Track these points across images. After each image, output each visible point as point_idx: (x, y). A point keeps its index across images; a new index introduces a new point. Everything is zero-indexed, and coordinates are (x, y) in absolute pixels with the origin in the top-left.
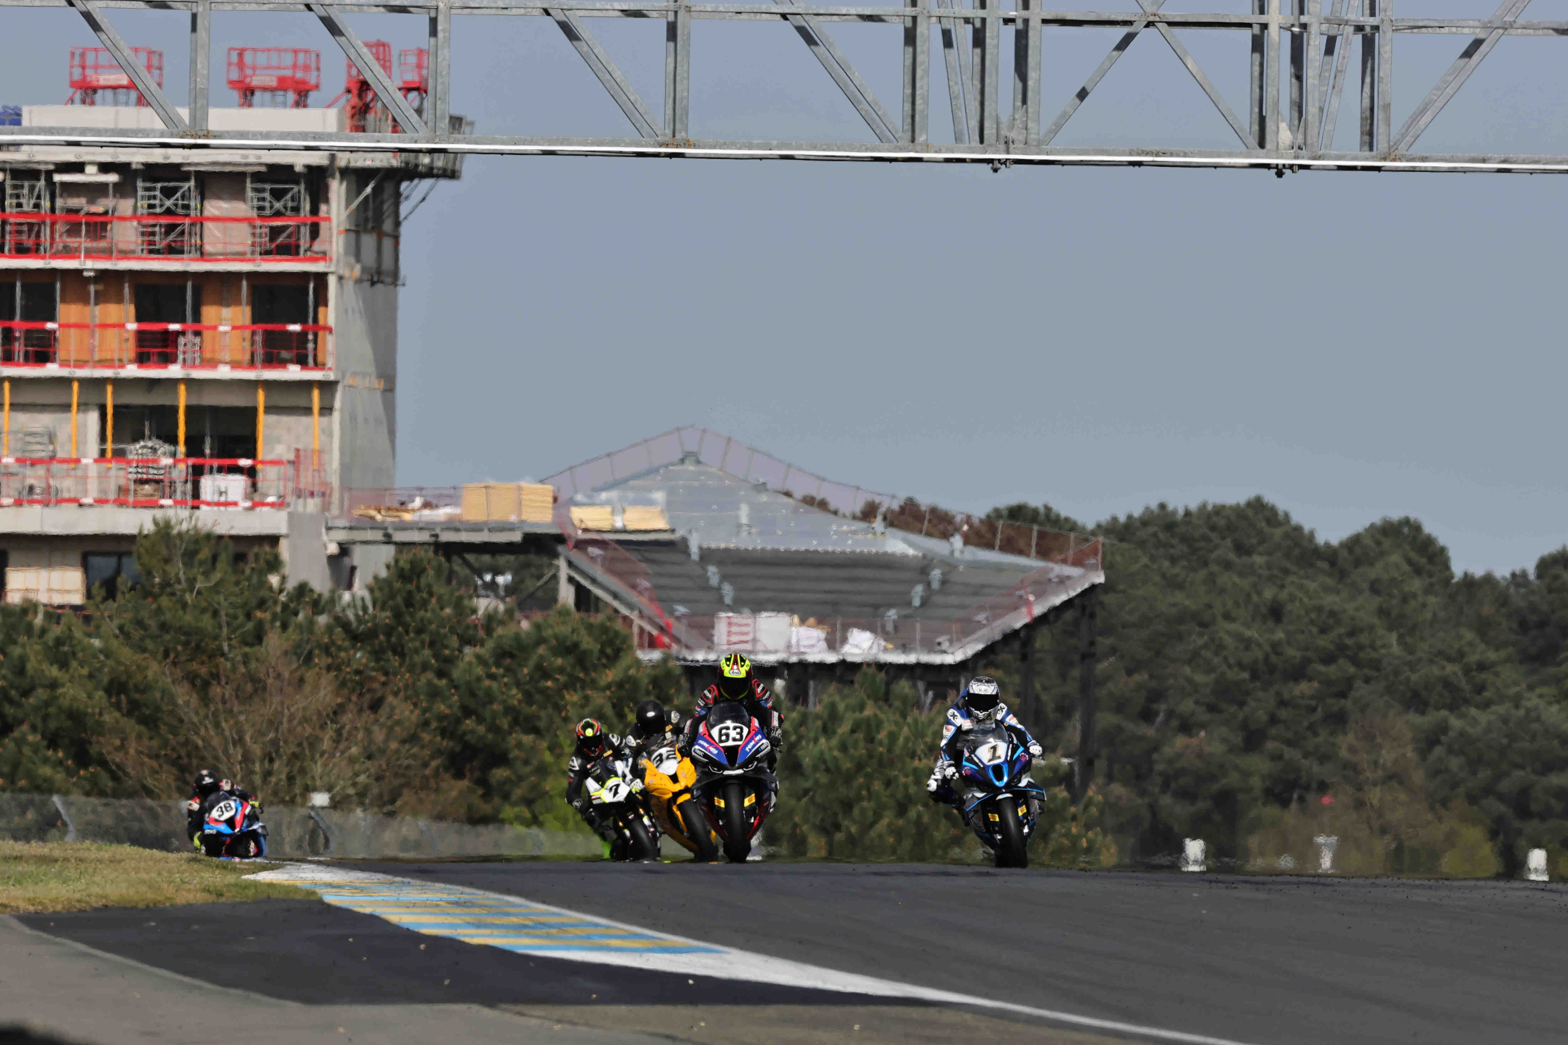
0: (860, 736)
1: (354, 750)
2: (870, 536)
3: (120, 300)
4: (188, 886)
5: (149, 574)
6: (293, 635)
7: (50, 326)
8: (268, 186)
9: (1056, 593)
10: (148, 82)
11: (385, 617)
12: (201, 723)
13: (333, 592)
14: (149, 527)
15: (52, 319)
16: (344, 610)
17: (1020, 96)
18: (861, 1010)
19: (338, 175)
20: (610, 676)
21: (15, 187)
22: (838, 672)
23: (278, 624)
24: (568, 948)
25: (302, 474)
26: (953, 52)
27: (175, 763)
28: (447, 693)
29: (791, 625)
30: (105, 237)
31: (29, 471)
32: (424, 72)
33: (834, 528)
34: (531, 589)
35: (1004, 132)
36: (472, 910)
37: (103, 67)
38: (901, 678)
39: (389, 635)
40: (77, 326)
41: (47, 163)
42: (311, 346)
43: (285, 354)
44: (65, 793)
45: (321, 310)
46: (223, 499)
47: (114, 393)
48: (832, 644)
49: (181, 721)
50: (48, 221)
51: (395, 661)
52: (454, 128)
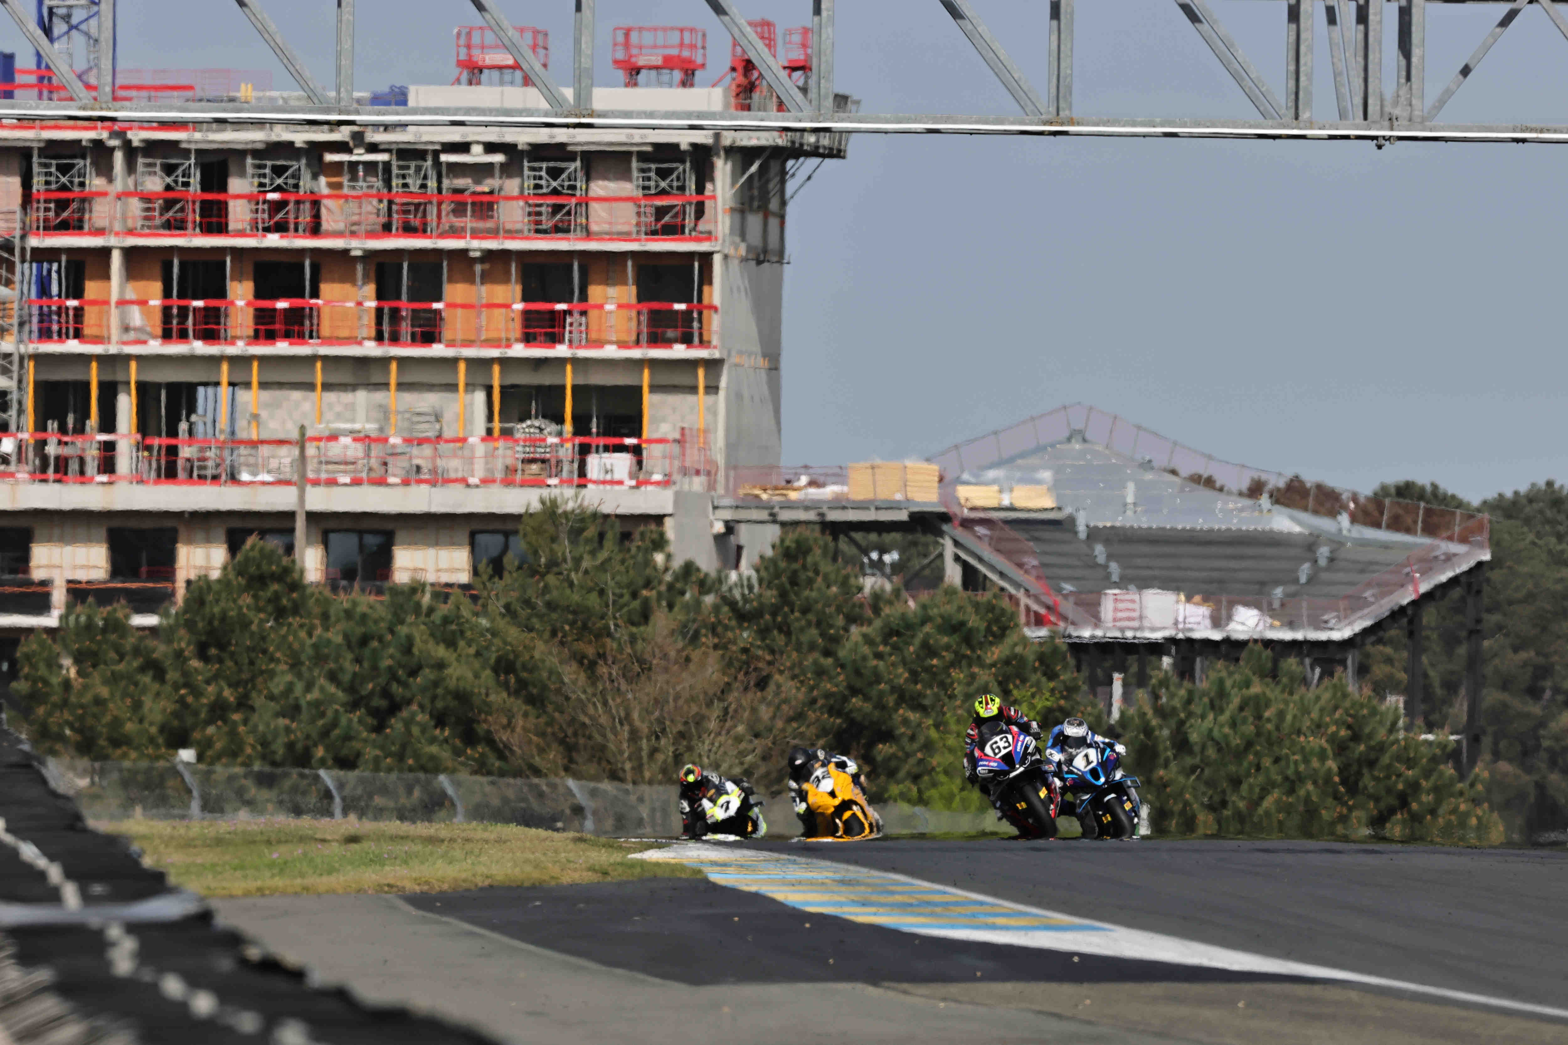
0: (1247, 713)
1: (740, 729)
2: (1256, 514)
3: (506, 280)
4: (572, 865)
5: (536, 553)
6: (679, 615)
7: (436, 306)
8: (653, 166)
9: (1443, 571)
10: (532, 62)
11: (771, 596)
12: (589, 700)
13: (719, 572)
14: (536, 506)
15: (439, 299)
16: (730, 589)
17: (1404, 73)
18: (1247, 987)
19: (722, 153)
20: (995, 653)
21: (400, 167)
22: (1223, 648)
23: (664, 603)
24: (953, 927)
25: (688, 452)
26: (1337, 28)
27: (562, 742)
28: (833, 673)
29: (1178, 602)
30: (492, 217)
31: (415, 451)
32: (809, 51)
33: (1219, 505)
34: (918, 567)
35: (1388, 109)
36: (858, 888)
37: (490, 47)
38: (1289, 656)
39: (774, 614)
40: (464, 306)
41: (432, 143)
42: (696, 325)
43: (670, 333)
44: (451, 771)
45: (706, 289)
46: (608, 477)
47: (502, 372)
48: (1217, 622)
49: (567, 698)
50: (435, 201)
51: (780, 640)
52: (839, 106)
